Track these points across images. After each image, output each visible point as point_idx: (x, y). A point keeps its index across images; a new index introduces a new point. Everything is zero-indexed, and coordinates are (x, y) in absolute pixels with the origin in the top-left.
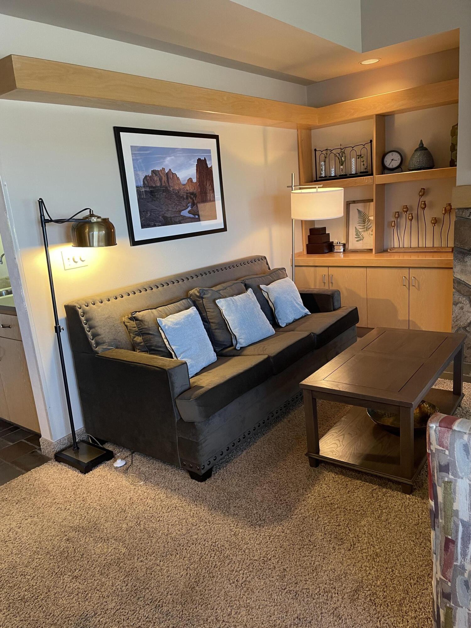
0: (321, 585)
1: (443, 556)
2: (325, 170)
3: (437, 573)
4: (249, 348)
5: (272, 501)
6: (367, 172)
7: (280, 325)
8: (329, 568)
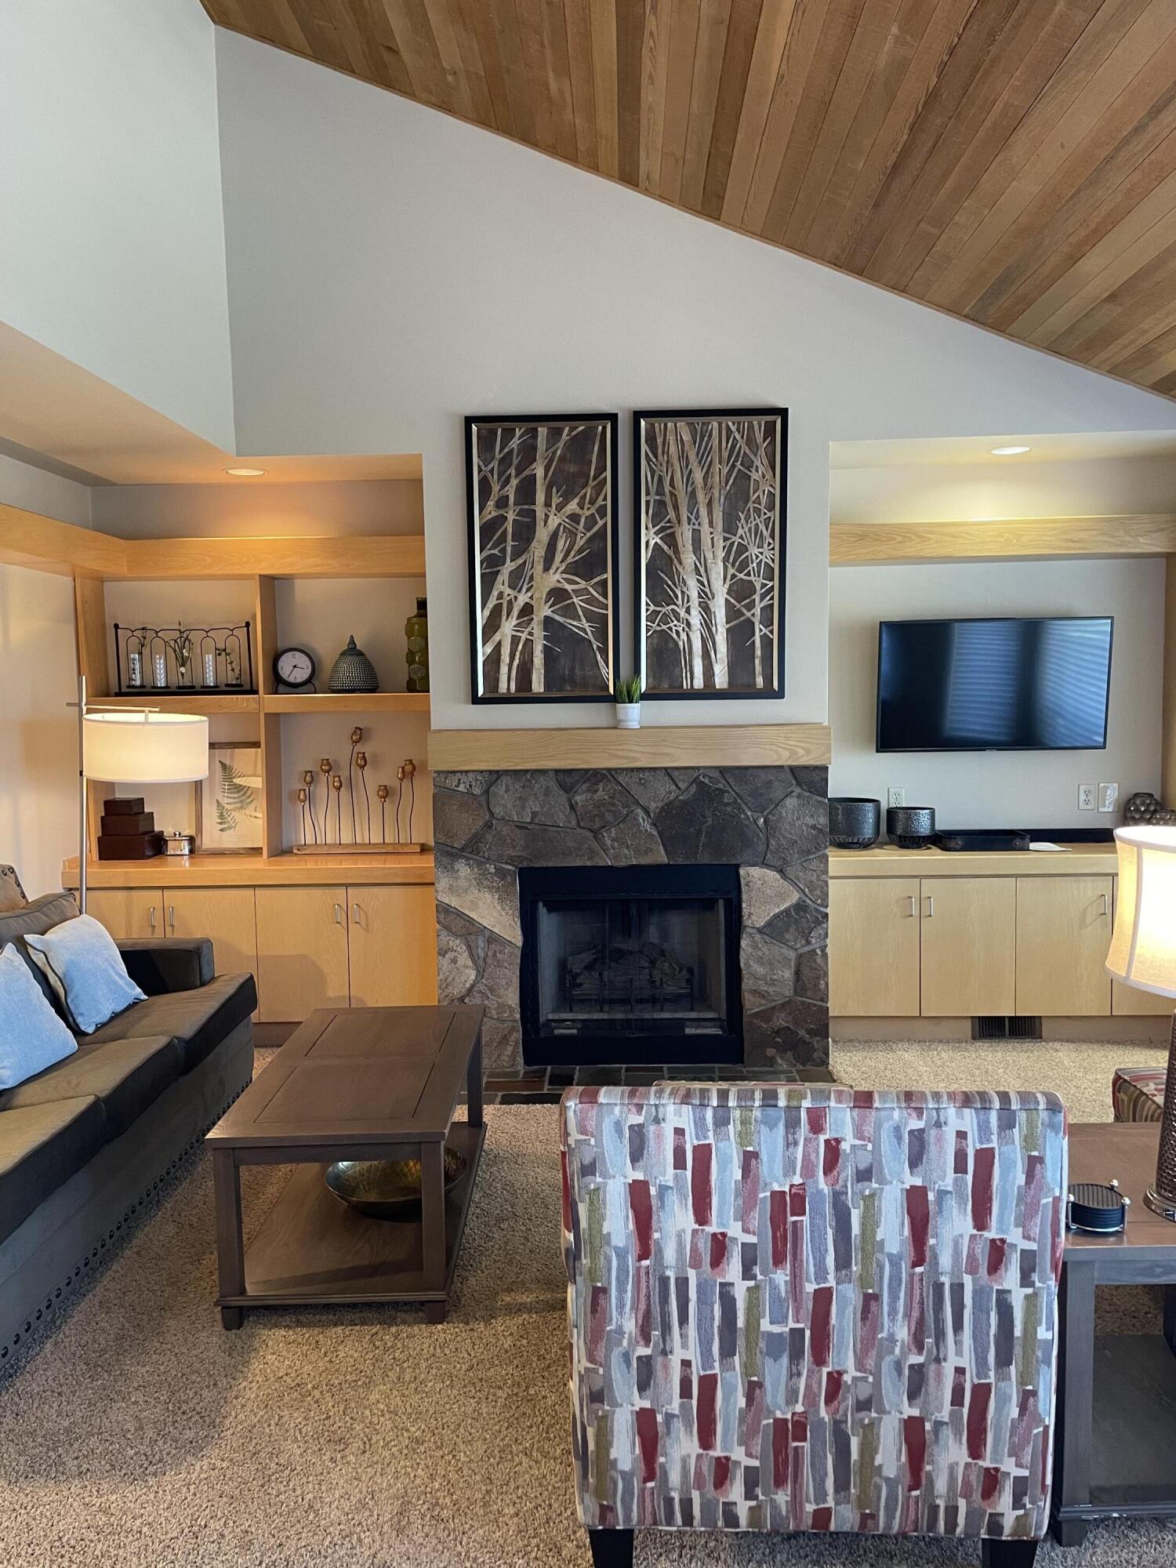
0: (332, 1529)
1: (589, 1324)
2: (142, 672)
3: (579, 1362)
4: (24, 1088)
5: (164, 1420)
6: (240, 685)
7: (83, 1028)
8: (337, 1496)
